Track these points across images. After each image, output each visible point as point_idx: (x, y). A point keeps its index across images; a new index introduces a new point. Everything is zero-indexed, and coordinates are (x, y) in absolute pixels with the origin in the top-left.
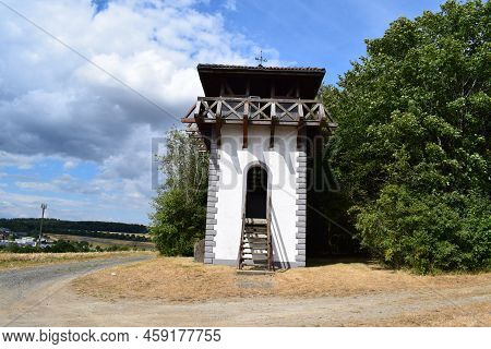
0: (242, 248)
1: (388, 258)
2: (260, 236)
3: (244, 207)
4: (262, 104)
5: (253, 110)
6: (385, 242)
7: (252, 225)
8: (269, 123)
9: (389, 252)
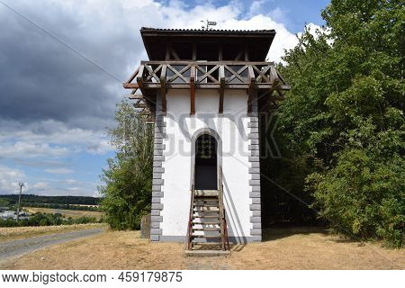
0: (191, 225)
1: (355, 231)
2: (212, 209)
3: (193, 178)
4: (210, 67)
5: (200, 73)
6: (350, 213)
7: (203, 197)
8: (218, 86)
9: (356, 223)
